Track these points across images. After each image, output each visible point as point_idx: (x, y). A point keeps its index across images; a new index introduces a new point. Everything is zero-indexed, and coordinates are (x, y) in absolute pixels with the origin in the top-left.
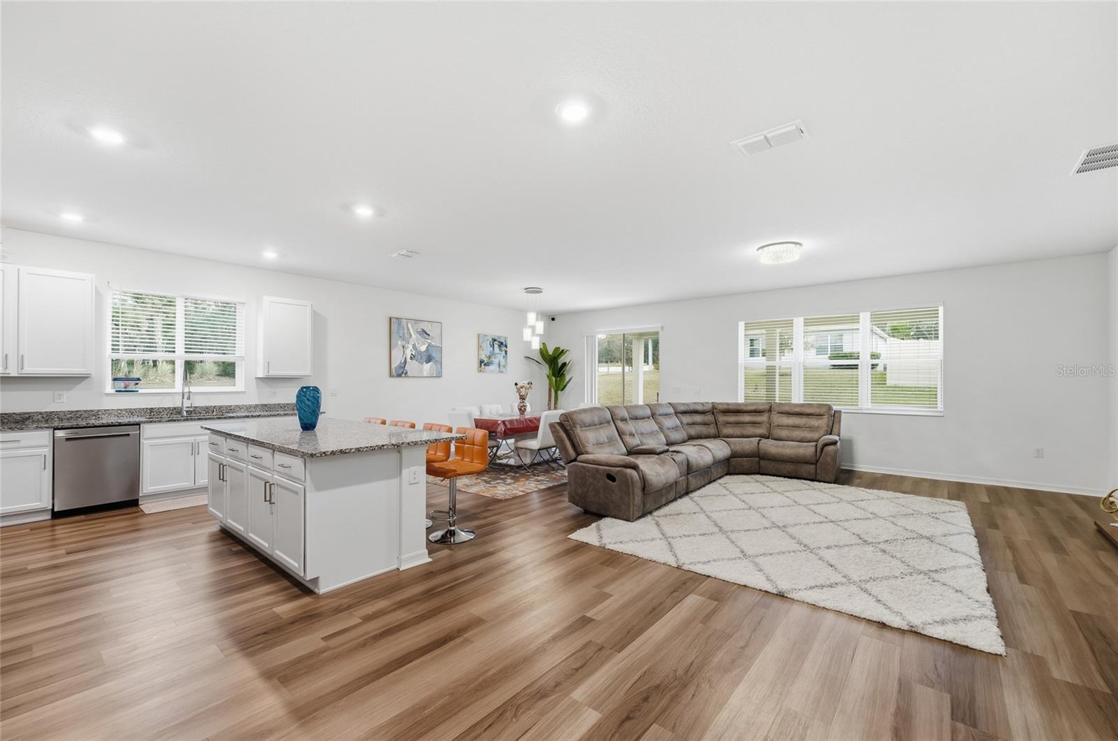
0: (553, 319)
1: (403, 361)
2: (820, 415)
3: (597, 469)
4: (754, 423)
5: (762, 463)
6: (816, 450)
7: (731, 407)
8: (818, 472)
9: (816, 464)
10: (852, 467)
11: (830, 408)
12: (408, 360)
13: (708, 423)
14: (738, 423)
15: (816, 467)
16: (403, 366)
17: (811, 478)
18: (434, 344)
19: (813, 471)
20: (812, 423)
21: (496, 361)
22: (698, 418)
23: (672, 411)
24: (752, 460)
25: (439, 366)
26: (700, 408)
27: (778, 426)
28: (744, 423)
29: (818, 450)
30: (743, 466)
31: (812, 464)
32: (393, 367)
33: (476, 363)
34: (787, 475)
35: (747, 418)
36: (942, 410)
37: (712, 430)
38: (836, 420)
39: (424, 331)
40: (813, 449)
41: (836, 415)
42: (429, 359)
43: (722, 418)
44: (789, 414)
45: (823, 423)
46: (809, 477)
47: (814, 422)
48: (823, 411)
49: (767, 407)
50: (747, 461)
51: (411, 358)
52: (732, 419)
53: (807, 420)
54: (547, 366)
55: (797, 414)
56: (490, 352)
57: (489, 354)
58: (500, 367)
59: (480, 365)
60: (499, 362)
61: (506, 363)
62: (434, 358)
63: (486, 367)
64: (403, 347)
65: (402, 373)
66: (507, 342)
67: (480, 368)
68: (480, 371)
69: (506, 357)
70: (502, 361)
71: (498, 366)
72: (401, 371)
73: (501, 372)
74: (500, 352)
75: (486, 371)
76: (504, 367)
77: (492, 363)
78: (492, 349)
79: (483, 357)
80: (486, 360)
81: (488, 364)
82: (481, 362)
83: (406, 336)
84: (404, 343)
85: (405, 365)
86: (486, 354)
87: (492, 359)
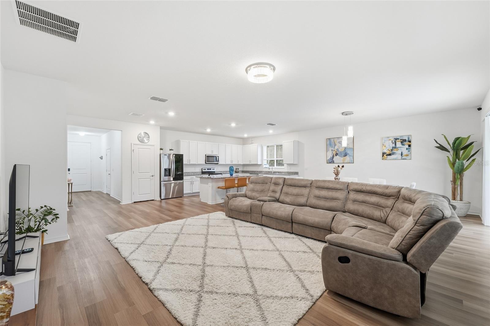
0: (480, 109)
1: (332, 157)
12: (334, 155)
18: (349, 147)
21: (399, 152)
25: (352, 158)
32: (328, 159)
33: (380, 155)
42: (346, 155)
51: (336, 155)
56: (393, 148)
57: (391, 149)
58: (403, 155)
59: (383, 156)
60: (401, 153)
61: (409, 153)
62: (349, 154)
63: (388, 157)
64: (332, 150)
65: (332, 162)
66: (410, 138)
67: (383, 157)
68: (383, 159)
69: (409, 149)
70: (405, 152)
71: (400, 155)
72: (331, 161)
73: (403, 158)
74: (402, 146)
75: (388, 159)
76: (407, 155)
77: (393, 154)
78: (394, 145)
79: (385, 151)
80: (388, 152)
81: (390, 155)
82: (383, 154)
83: (333, 145)
84: (332, 149)
85: (333, 159)
86: (388, 149)
87: (394, 152)
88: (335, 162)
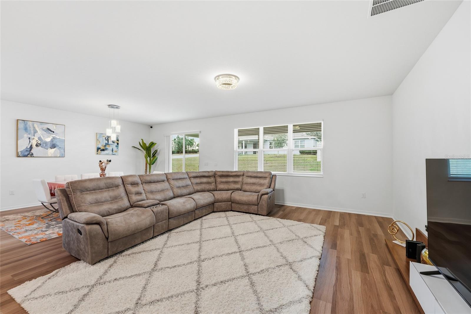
0: (151, 127)
1: (29, 147)
2: (265, 178)
3: (73, 224)
4: (235, 182)
5: (233, 205)
6: (258, 197)
7: (224, 174)
8: (259, 210)
9: (258, 205)
10: (284, 203)
11: (270, 174)
12: (34, 146)
13: (211, 182)
14: (227, 182)
15: (258, 207)
16: (29, 150)
17: (256, 213)
18: (58, 137)
19: (256, 209)
20: (261, 182)
21: (110, 148)
22: (205, 180)
23: (186, 176)
24: (227, 204)
25: (62, 150)
26: (206, 174)
27: (246, 183)
28: (230, 182)
29: (259, 198)
30: (222, 207)
31: (256, 205)
32: (19, 150)
33: (95, 150)
34: (244, 212)
35: (231, 179)
36: (322, 174)
37: (212, 187)
38: (273, 180)
39: (48, 129)
40: (256, 197)
41: (273, 177)
42: (53, 146)
43: (219, 180)
44: (251, 177)
45: (267, 181)
46: (254, 213)
47: (262, 181)
48: (267, 175)
49: (242, 173)
50: (224, 204)
51: (37, 145)
52: (224, 180)
53: (259, 180)
54: (145, 152)
55: (255, 177)
56: (106, 144)
57: (105, 145)
58: (113, 152)
59: (98, 150)
60: (112, 149)
61: (118, 149)
62: (58, 146)
63: (102, 152)
64: (29, 138)
65: (28, 154)
66: (118, 138)
67: (97, 152)
68: (97, 154)
69: (118, 146)
70: (115, 149)
71: (112, 151)
72: (26, 153)
73: (113, 154)
74: (113, 144)
75: (102, 154)
76: (116, 151)
77: (106, 149)
78: (107, 142)
79: (100, 146)
80: (102, 148)
81: (103, 150)
82: (98, 149)
83: (32, 132)
84: (30, 136)
85: (31, 150)
86: (102, 144)
87: (107, 147)
88: (34, 155)
